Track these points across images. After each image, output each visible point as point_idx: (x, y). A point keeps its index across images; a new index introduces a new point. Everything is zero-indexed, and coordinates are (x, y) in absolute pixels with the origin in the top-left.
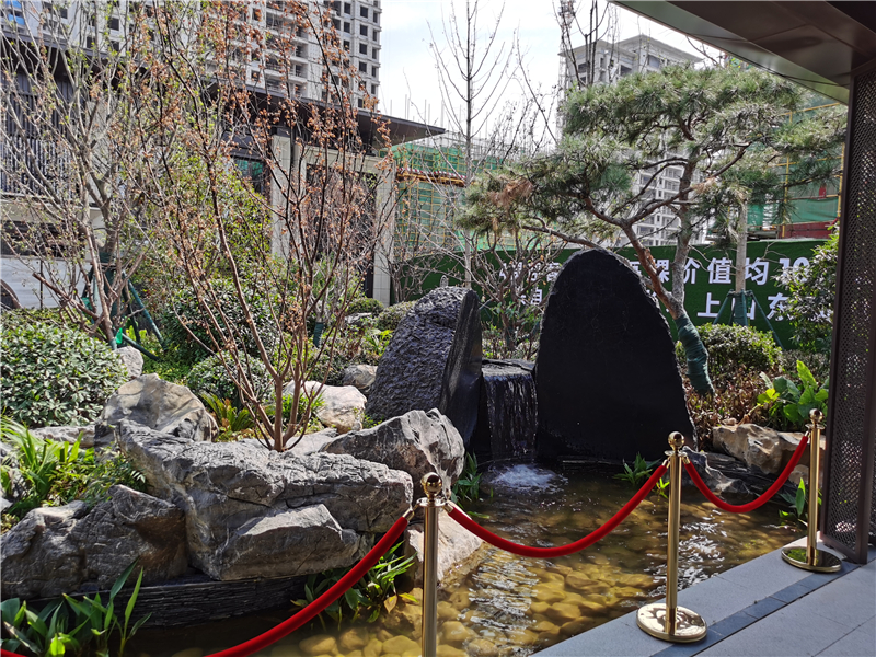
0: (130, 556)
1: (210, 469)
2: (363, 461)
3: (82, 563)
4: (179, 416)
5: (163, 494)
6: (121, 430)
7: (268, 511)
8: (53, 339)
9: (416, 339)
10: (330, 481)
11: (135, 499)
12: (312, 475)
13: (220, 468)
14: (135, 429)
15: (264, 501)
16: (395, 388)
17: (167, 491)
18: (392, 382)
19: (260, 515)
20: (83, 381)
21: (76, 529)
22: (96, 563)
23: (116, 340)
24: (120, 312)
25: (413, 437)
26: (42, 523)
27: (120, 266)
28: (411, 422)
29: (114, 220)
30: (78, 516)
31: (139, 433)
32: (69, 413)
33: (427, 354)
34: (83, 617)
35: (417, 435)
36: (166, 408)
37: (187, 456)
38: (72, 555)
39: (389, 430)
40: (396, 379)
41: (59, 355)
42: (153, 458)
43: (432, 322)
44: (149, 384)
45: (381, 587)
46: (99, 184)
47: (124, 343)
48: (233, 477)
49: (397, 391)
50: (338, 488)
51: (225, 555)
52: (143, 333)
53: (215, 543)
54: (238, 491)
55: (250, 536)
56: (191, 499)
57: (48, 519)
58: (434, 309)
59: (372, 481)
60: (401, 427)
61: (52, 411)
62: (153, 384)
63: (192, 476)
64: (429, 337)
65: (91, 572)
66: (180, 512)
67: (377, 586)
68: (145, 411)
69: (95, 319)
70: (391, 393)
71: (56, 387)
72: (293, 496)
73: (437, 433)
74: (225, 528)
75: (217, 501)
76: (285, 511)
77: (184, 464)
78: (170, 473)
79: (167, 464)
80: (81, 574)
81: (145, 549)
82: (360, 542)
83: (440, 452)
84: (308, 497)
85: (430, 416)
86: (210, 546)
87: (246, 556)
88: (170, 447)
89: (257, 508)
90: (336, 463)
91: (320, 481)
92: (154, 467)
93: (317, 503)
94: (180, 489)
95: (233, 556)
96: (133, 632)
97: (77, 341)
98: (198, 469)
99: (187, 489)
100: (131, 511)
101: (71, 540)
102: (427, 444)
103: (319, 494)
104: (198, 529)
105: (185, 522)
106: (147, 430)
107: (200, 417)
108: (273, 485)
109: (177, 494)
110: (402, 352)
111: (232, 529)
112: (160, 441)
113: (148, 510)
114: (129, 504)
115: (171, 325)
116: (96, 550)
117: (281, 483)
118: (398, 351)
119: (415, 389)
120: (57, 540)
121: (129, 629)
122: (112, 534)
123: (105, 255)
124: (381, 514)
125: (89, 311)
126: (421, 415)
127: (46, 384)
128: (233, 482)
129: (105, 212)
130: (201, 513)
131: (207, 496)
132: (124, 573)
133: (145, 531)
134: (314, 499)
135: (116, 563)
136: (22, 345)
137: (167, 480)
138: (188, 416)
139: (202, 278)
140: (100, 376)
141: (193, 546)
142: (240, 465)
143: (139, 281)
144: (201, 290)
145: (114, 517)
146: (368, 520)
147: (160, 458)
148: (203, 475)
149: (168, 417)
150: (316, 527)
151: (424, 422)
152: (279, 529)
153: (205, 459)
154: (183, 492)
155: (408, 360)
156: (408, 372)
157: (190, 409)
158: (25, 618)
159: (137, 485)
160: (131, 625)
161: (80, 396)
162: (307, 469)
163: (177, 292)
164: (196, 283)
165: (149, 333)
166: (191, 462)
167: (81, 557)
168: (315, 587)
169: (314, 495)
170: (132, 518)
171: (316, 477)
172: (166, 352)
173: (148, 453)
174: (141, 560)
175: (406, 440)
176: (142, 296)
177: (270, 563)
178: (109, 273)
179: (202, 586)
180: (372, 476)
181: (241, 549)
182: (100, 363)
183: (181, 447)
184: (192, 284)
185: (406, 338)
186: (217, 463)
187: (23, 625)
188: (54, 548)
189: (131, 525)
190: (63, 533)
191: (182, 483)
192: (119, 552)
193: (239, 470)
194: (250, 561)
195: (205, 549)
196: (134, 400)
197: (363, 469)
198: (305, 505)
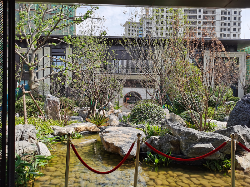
0: (169, 148)
1: (185, 132)
2: (222, 135)
3: (160, 147)
4: (178, 122)
5: (175, 136)
6: (167, 123)
7: (198, 143)
8: (151, 106)
9: (241, 107)
10: (213, 138)
11: (170, 136)
12: (208, 136)
13: (187, 132)
14: (170, 123)
15: (196, 141)
16: (235, 120)
17: (176, 136)
18: (234, 119)
19: (196, 144)
20: (157, 115)
21: (159, 140)
22: (163, 148)
23: (163, 107)
24: (164, 100)
25: (237, 131)
26: (153, 138)
27: (164, 89)
28: (237, 128)
29: (163, 79)
30: (159, 138)
31: (171, 124)
32: (154, 122)
33: (245, 111)
34: (160, 157)
35: (238, 131)
36: (175, 120)
37: (180, 129)
38: (158, 145)
39: (230, 129)
40: (235, 118)
41: (152, 109)
42: (173, 129)
43: (247, 103)
44: (172, 115)
45: (227, 167)
46: (160, 70)
47: (165, 108)
48: (190, 134)
49: (235, 121)
50: (215, 140)
51: (188, 151)
52: (169, 106)
53: (186, 148)
54: (191, 137)
55: (193, 148)
56: (181, 138)
57: (154, 138)
58: (247, 99)
59: (224, 140)
60: (233, 129)
61: (151, 121)
62: (173, 115)
63: (181, 133)
64: (245, 107)
65: (162, 149)
66: (178, 140)
67: (226, 166)
68: (171, 120)
69: (159, 102)
70: (234, 121)
71: (152, 116)
72: (203, 141)
73: (245, 132)
74: (188, 145)
75: (186, 139)
76: (201, 144)
77: (179, 130)
78: (176, 132)
79: (176, 130)
80: (160, 150)
81: (172, 147)
82: (221, 154)
83: (246, 137)
84: (207, 141)
85: (243, 127)
86: (185, 148)
87: (192, 152)
88: (176, 127)
89: (195, 142)
90: (214, 135)
91: (210, 138)
92: (173, 131)
93: (209, 143)
94: (178, 136)
95: (190, 151)
96: (169, 163)
97: (156, 106)
98: (182, 132)
99: (180, 136)
100: (169, 139)
101: (158, 142)
102: (242, 134)
103: (210, 141)
104: (182, 144)
105: (179, 143)
106: (172, 123)
107: (183, 123)
108: (199, 137)
109: (178, 137)
110: (237, 111)
111: (190, 145)
112: (174, 125)
113: (172, 139)
114: (169, 137)
115: (176, 104)
116: (163, 145)
117: (200, 137)
118: (236, 110)
119: (241, 121)
120: (156, 142)
121: (169, 162)
122: (166, 142)
123: (161, 87)
124: (226, 148)
125: (157, 100)
126: (240, 126)
127: (150, 115)
128: (189, 135)
129: (161, 77)
130: (183, 141)
131: (184, 138)
132: (168, 151)
133: (172, 143)
134: (208, 142)
135: (166, 148)
136: (145, 107)
137: (176, 133)
138: (180, 122)
139: (183, 92)
140: (160, 114)
141: (181, 148)
142: (191, 132)
143: (168, 93)
144: (183, 95)
145: (166, 139)
146: (223, 149)
147: (174, 129)
148: (183, 133)
149: (176, 122)
150: (209, 148)
151: (241, 128)
152: (200, 147)
153: (184, 130)
154: (179, 136)
155: (239, 113)
156: (239, 116)
157: (180, 121)
158: (151, 155)
159: (170, 133)
160: (169, 161)
161: (156, 119)
162: (207, 135)
163: (177, 95)
164: (182, 93)
165: (170, 106)
166: (181, 130)
167: (160, 146)
168: (209, 163)
169: (209, 141)
170: (169, 140)
171: (209, 137)
172: (174, 110)
173: (172, 128)
174: (171, 148)
175: (235, 132)
176: (169, 96)
177: (198, 154)
178: (162, 91)
179: (183, 156)
180: (224, 139)
181: (191, 150)
182: (160, 111)
183: (179, 127)
184: (181, 93)
185: (238, 107)
186: (186, 131)
187: (150, 156)
188: (155, 143)
189: (169, 141)
190: (157, 141)
191: (179, 134)
192: (167, 146)
193: (191, 133)
194: (193, 153)
195: (184, 149)
196: (169, 118)
197: (221, 137)
198: (206, 143)
